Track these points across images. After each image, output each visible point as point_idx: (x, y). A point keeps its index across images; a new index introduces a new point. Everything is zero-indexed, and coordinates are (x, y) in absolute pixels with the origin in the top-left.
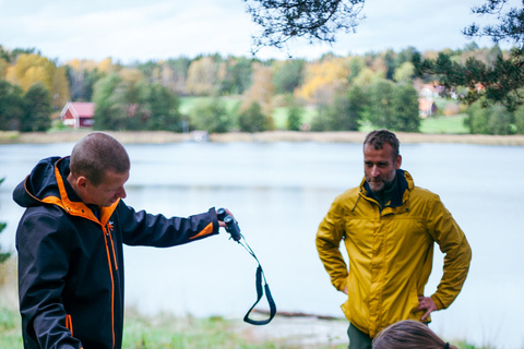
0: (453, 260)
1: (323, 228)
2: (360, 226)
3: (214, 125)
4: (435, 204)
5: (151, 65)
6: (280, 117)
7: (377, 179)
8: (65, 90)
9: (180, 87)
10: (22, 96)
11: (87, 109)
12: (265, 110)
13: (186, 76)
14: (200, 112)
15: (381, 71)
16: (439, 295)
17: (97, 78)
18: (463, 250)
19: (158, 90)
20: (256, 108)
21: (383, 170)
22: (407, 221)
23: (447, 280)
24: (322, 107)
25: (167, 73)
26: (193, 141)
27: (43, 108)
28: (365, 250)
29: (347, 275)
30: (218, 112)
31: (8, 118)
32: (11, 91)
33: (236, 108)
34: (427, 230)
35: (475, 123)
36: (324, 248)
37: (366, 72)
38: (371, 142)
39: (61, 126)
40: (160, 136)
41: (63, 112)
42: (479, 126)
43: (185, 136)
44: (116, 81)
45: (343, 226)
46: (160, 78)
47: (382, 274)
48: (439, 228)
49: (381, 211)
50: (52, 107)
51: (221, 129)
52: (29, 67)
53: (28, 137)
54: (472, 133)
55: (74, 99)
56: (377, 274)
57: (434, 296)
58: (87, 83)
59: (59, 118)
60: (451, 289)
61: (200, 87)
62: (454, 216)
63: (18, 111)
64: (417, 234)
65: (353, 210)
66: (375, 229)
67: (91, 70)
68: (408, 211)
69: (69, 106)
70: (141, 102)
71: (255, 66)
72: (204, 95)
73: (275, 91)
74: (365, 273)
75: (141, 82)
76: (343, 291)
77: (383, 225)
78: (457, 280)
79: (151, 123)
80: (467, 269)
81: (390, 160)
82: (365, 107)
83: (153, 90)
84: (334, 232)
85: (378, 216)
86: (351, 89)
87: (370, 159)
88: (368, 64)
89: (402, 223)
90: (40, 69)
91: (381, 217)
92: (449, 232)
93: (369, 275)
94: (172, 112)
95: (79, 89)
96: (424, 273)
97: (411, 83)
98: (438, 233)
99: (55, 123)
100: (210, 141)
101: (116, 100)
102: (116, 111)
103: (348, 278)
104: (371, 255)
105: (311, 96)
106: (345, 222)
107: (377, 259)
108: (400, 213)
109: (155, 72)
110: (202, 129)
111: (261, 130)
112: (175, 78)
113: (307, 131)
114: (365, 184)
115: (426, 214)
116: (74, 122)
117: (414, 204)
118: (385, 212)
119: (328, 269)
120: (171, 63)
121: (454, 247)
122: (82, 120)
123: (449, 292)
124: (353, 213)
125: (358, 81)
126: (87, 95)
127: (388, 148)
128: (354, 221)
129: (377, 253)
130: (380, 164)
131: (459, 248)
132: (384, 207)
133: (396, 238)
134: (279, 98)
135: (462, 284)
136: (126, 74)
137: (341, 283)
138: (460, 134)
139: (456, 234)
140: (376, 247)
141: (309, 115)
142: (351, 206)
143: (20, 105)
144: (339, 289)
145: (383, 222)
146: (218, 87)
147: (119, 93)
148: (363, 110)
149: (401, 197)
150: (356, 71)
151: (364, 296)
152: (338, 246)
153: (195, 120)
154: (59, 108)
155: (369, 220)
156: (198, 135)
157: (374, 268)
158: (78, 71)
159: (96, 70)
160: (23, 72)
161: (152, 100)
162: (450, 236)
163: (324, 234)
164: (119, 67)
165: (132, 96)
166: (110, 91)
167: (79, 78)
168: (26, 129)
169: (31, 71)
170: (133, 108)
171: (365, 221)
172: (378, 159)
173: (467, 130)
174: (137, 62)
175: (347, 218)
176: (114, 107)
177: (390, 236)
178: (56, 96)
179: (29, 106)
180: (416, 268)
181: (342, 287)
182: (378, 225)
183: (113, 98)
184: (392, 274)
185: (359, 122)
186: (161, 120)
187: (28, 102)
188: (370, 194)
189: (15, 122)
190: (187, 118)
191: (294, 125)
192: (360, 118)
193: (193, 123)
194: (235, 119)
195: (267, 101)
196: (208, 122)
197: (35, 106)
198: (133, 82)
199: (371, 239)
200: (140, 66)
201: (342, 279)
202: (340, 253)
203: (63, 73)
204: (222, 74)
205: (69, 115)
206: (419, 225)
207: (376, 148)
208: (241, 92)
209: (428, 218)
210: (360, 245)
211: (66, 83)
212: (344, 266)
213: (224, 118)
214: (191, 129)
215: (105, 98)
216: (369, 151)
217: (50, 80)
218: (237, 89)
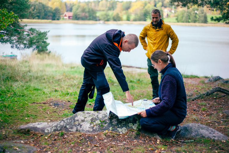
0: (174, 42)
1: (141, 34)
2: (151, 33)
3: (106, 19)
4: (170, 28)
5: (89, 2)
6: (125, 17)
7: (155, 22)
8: (65, 9)
9: (97, 8)
10: (53, 10)
11: (71, 14)
12: (120, 15)
13: (98, 5)
14: (102, 15)
15: (153, 4)
16: (171, 51)
17: (74, 6)
18: (176, 40)
19: (91, 9)
20: (118, 14)
21: (157, 19)
22: (162, 32)
23: (172, 47)
24: (136, 14)
25: (93, 4)
26: (100, 23)
27: (59, 14)
28: (152, 39)
29: (147, 46)
30: (107, 15)
31: (49, 16)
32: (49, 9)
33: (112, 14)
34: (167, 34)
35: (179, 19)
36: (141, 39)
37: (148, 5)
38: (154, 12)
39: (63, 19)
40: (91, 22)
41: (64, 15)
42: (180, 20)
43: (98, 22)
44: (79, 6)
45: (146, 33)
46: (91, 6)
47: (156, 45)
48: (171, 34)
49: (156, 29)
50: (61, 13)
51: (108, 20)
52: (55, 2)
53: (54, 21)
54: (178, 22)
55: (67, 11)
56: (155, 45)
57: (169, 51)
58: (70, 7)
59: (63, 16)
60: (174, 49)
61: (102, 9)
62: (174, 31)
63: (51, 14)
64: (165, 35)
65: (149, 29)
66: (154, 34)
67: (72, 3)
68: (163, 29)
69: (66, 13)
70: (86, 12)
71: (118, 3)
72: (103, 11)
73: (123, 10)
74: (152, 45)
75: (86, 7)
76: (146, 50)
77: (156, 33)
78: (175, 47)
79: (88, 18)
80: (177, 44)
81: (158, 17)
82: (148, 14)
83: (89, 9)
84: (144, 35)
85: (155, 31)
86: (144, 9)
87: (154, 16)
88: (149, 3)
89: (161, 33)
90: (58, 3)
91: (156, 31)
92: (173, 35)
93: (153, 46)
94: (94, 15)
95: (69, 9)
96: (167, 45)
97: (161, 8)
98: (170, 35)
99: (62, 18)
100: (104, 23)
101: (79, 12)
102: (79, 15)
103: (147, 47)
104: (153, 41)
105: (133, 11)
106: (147, 32)
107: (155, 42)
108: (161, 30)
109: (90, 4)
110: (103, 20)
111: (119, 20)
112: (95, 6)
113: (132, 21)
114: (152, 23)
115: (167, 30)
116: (67, 17)
117: (164, 28)
118: (157, 30)
119: (142, 44)
120: (94, 2)
121: (174, 39)
122: (69, 17)
123: (173, 50)
124: (149, 30)
125: (146, 7)
126: (71, 10)
127: (158, 13)
128: (149, 32)
129: (155, 40)
130: (156, 18)
131: (175, 39)
132: (157, 28)
133: (160, 36)
134: (124, 12)
135: (176, 48)
136: (82, 5)
137: (145, 48)
138: (175, 22)
139: (175, 36)
140: (155, 38)
141: (132, 17)
142: (148, 28)
143: (52, 13)
144: (145, 49)
145: (156, 32)
146: (107, 9)
147: (80, 10)
148: (147, 15)
149: (161, 26)
150: (146, 4)
151: (151, 51)
152: (145, 39)
153: (101, 17)
154: (63, 14)
155: (153, 32)
156: (101, 22)
157: (154, 44)
158: (68, 3)
159: (73, 3)
160: (53, 4)
161: (89, 12)
162: (173, 36)
163: (141, 36)
164: (80, 2)
165: (83, 11)
166: (77, 9)
167: (69, 5)
168: (53, 19)
169: (55, 3)
170: (83, 14)
171: (152, 32)
172: (156, 16)
173: (177, 21)
174: (85, 1)
175: (147, 31)
176: (78, 14)
177: (158, 36)
178: (62, 10)
179: (54, 13)
180: (165, 44)
181: (146, 49)
182: (155, 33)
183: (78, 11)
184: (158, 45)
185: (147, 19)
186: (91, 17)
187: (54, 12)
188: (153, 25)
189: (51, 17)
190: (99, 17)
191: (128, 19)
192: (147, 17)
193: (100, 18)
194: (112, 17)
195: (121, 13)
196: (104, 18)
197: (56, 13)
198: (83, 7)
199: (153, 36)
200: (85, 2)
201: (146, 47)
202: (145, 41)
203: (64, 4)
204: (108, 5)
205: (66, 16)
206: (165, 33)
207: (155, 14)
208: (113, 10)
209: (168, 31)
210: (150, 38)
211: (65, 7)
212: (146, 44)
213: (109, 17)
214: (99, 20)
215: (75, 11)
216: (153, 14)
217: (61, 6)
218: (112, 9)
